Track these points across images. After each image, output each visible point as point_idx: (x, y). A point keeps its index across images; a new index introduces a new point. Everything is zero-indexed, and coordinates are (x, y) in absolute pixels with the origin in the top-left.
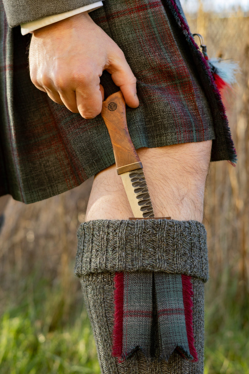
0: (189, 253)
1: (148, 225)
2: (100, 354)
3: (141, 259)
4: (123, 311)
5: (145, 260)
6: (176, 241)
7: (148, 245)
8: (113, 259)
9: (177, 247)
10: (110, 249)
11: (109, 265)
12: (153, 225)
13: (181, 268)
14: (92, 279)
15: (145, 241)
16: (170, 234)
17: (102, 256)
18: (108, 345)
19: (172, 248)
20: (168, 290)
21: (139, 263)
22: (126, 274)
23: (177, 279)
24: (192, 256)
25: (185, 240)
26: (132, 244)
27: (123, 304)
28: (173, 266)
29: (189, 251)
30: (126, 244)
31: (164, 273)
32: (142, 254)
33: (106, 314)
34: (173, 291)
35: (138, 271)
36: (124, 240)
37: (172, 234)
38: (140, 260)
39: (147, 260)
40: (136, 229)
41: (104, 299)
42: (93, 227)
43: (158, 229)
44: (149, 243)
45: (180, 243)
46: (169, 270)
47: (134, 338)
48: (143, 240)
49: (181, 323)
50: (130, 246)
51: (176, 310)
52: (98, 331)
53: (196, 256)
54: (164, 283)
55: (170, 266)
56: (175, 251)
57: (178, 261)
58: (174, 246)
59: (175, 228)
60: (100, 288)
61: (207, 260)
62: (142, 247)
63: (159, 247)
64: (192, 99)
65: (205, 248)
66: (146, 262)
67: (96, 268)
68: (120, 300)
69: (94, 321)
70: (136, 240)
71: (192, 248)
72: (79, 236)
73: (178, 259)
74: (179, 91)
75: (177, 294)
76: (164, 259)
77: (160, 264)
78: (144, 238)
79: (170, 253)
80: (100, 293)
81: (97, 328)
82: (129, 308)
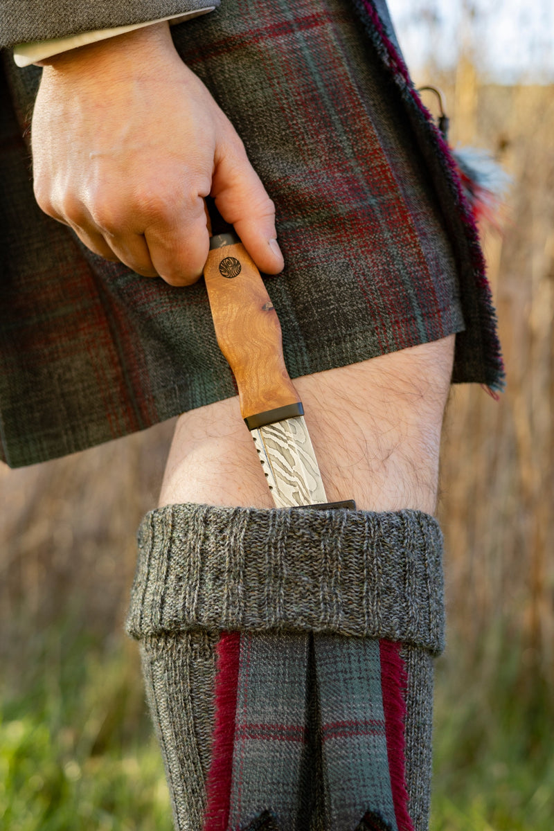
0: (398, 586)
1: (301, 520)
2: (182, 826)
3: (282, 601)
4: (234, 725)
5: (292, 604)
6: (367, 559)
7: (298, 569)
8: (214, 600)
9: (368, 574)
10: (208, 576)
11: (205, 615)
12: (313, 520)
13: (377, 623)
14: (166, 644)
15: (293, 557)
16: (353, 542)
17: (190, 593)
18: (200, 802)
19: (358, 575)
20: (348, 676)
21: (276, 612)
22: (246, 637)
23: (368, 650)
24: (406, 594)
25: (390, 556)
26: (259, 565)
27: (235, 708)
28: (359, 618)
29: (398, 582)
30: (246, 564)
31: (338, 634)
32: (285, 588)
33: (196, 727)
34: (359, 678)
35: (273, 630)
36: (240, 555)
37: (358, 542)
38: (279, 602)
39: (296, 603)
40: (271, 528)
41: (191, 691)
42: (173, 521)
43: (324, 530)
44: (302, 562)
45: (377, 564)
46: (350, 629)
47: (259, 791)
48: (288, 554)
49: (376, 756)
50: (255, 570)
51: (366, 723)
52: (176, 770)
53: (415, 594)
54: (338, 659)
55: (353, 619)
56: (363, 583)
57: (371, 607)
58: (363, 571)
59: (367, 529)
60: (183, 666)
61: (441, 604)
62: (285, 571)
63: (326, 572)
64: (410, 240)
65: (437, 574)
66: (294, 609)
67: (175, 619)
68: (228, 698)
69: (169, 746)
70: (270, 555)
71: (405, 575)
72: (142, 541)
73: (373, 602)
74: (379, 222)
75: (369, 685)
76: (337, 602)
77: (329, 614)
78: (289, 550)
79: (353, 587)
80: (183, 678)
81: (174, 762)
82: (249, 718)
